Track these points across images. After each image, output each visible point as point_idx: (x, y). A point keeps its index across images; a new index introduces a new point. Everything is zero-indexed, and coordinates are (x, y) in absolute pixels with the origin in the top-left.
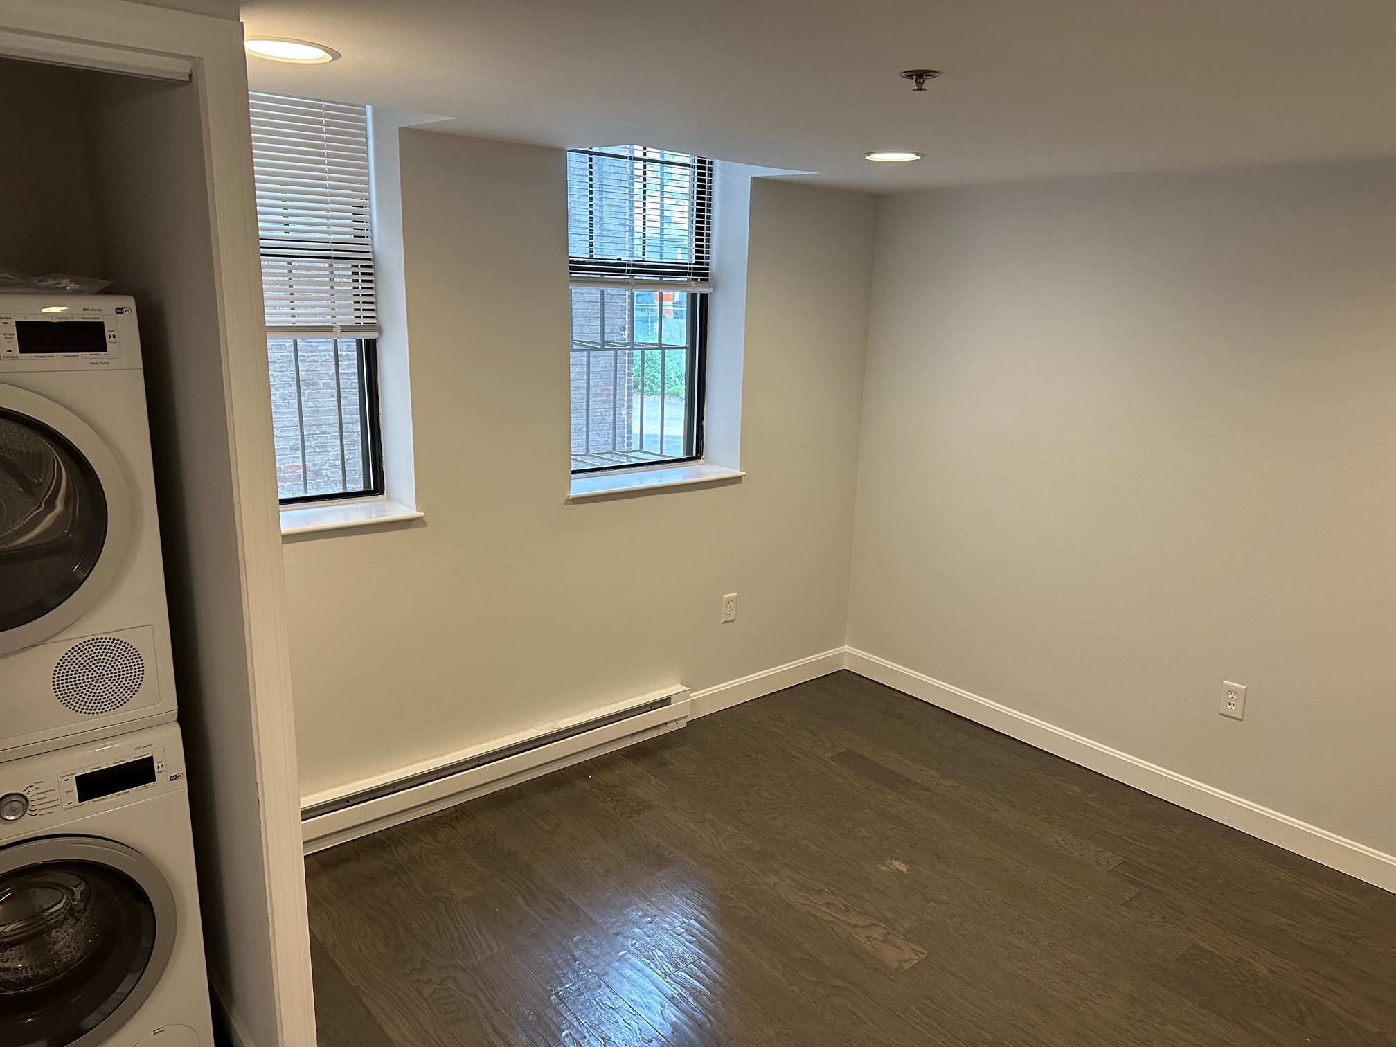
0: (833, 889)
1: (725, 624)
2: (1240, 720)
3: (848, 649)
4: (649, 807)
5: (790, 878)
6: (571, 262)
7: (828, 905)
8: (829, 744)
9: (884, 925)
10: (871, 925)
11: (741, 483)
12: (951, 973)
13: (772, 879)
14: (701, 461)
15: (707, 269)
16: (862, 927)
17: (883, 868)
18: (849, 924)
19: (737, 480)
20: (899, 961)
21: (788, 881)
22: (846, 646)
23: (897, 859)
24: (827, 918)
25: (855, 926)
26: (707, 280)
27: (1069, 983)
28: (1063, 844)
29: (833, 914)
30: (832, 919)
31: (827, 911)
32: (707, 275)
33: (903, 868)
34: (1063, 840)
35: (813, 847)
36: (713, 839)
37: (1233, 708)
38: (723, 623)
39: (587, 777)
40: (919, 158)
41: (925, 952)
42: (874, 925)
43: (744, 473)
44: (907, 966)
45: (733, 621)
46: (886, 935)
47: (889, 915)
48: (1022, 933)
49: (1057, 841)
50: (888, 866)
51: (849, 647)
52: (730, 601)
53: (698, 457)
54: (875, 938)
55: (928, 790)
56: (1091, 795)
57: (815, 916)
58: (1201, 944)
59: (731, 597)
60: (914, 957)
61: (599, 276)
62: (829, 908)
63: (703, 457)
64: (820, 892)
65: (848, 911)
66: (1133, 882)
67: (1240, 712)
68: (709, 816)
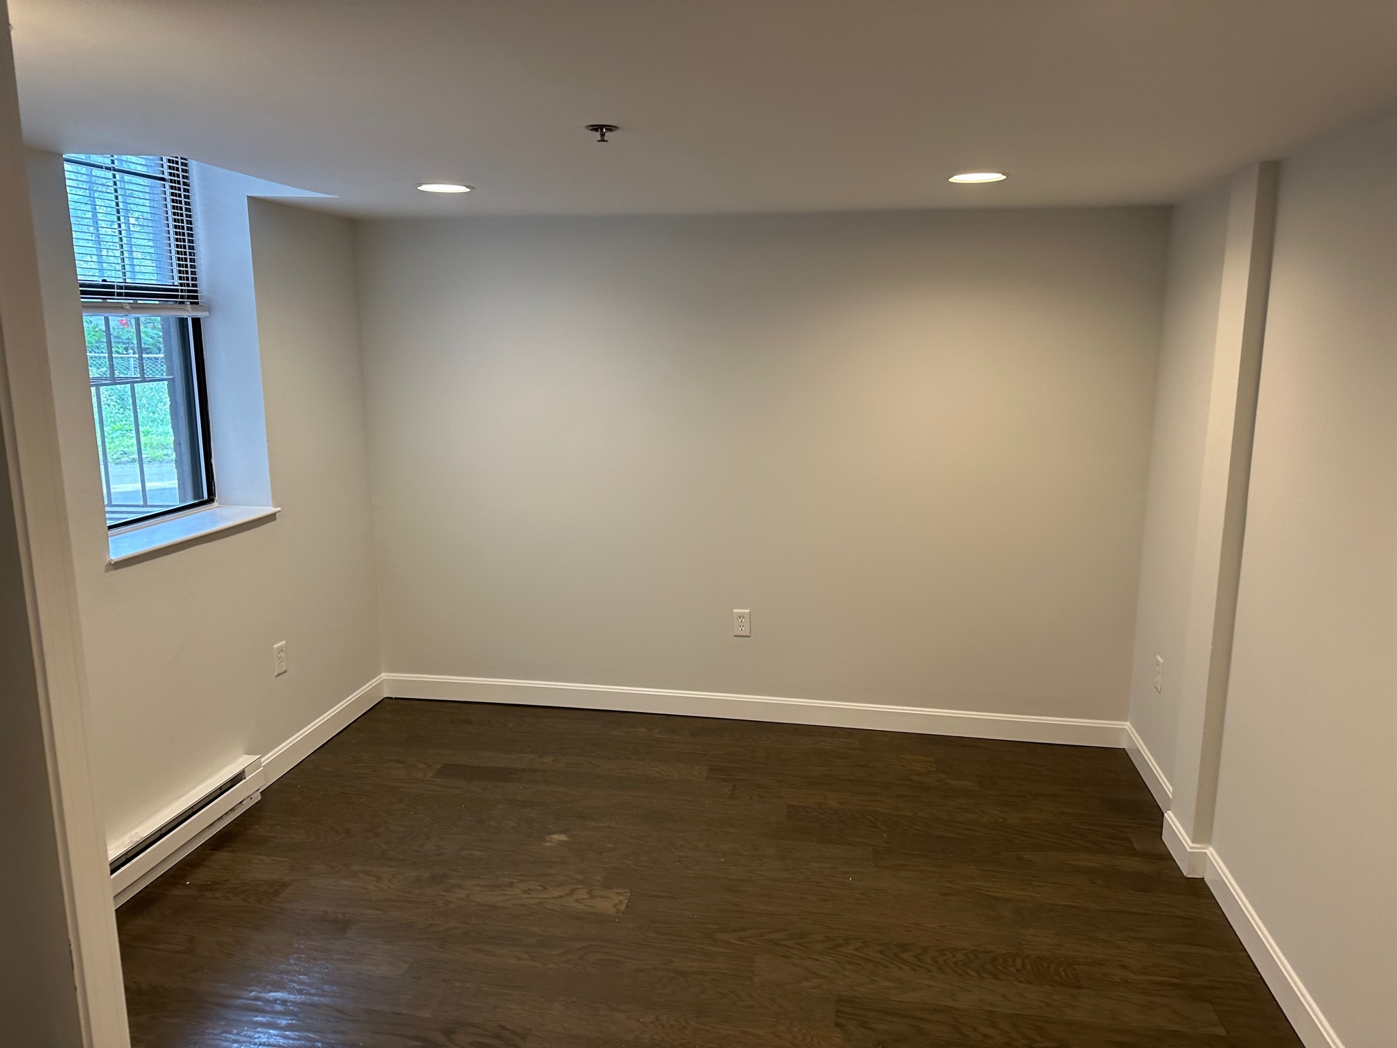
0: (520, 878)
1: (278, 677)
2: (748, 637)
3: (385, 676)
4: (284, 885)
5: (476, 885)
6: (82, 285)
7: (525, 892)
8: (422, 766)
9: (581, 887)
10: (572, 890)
11: (275, 520)
12: (657, 896)
13: (461, 893)
14: (215, 504)
15: (196, 291)
16: (567, 895)
17: (548, 844)
18: (555, 898)
19: (271, 518)
20: (615, 906)
21: (477, 888)
22: (383, 674)
23: (554, 833)
24: (533, 901)
25: (560, 897)
26: (197, 303)
27: (736, 865)
28: (662, 772)
29: (534, 896)
30: (538, 901)
31: (529, 896)
32: (196, 297)
33: (563, 838)
34: (661, 770)
35: (476, 853)
36: (378, 884)
37: (743, 629)
38: (277, 676)
39: (185, 885)
40: (469, 190)
41: (628, 891)
42: (574, 889)
43: (279, 509)
44: (623, 907)
45: (285, 671)
46: (590, 892)
47: (580, 877)
48: (682, 846)
49: (657, 772)
50: (550, 841)
51: (386, 674)
52: (281, 650)
53: (211, 499)
54: (583, 899)
55: (536, 771)
56: (656, 731)
57: (522, 905)
58: (792, 803)
59: (280, 647)
60: (622, 898)
61: (101, 300)
62: (529, 894)
63: (216, 498)
64: (511, 885)
65: (545, 889)
66: (724, 780)
67: (748, 631)
68: (357, 868)
